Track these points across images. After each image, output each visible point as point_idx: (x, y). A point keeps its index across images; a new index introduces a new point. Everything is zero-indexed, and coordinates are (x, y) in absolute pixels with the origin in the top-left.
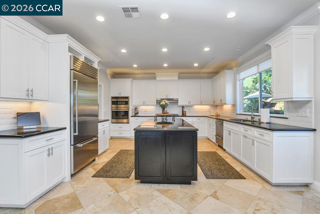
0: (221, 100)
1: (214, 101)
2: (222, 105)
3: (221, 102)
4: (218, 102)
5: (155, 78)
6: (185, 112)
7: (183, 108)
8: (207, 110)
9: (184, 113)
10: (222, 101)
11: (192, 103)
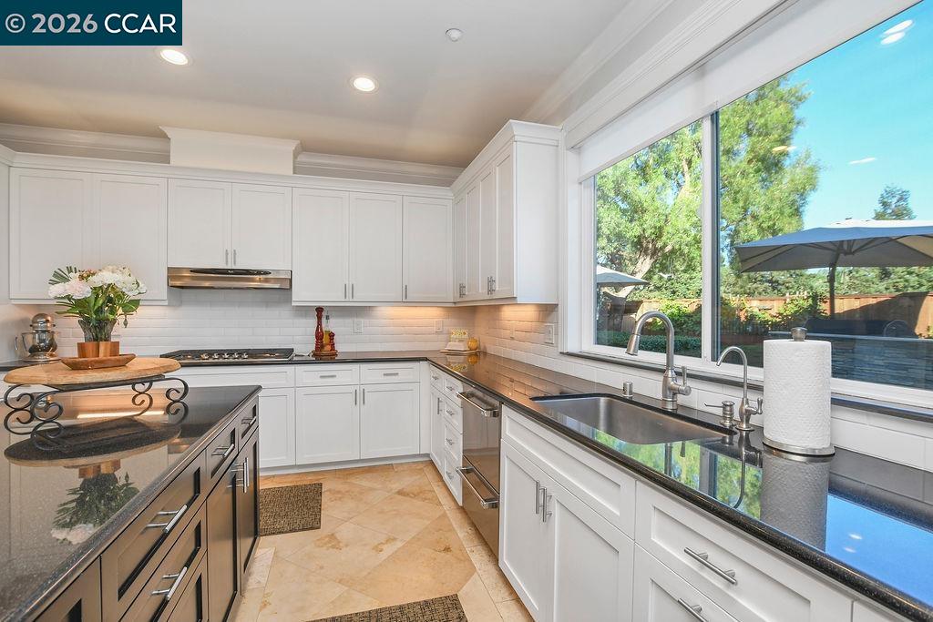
0: (491, 281)
1: (462, 287)
2: (494, 308)
3: (491, 291)
4: (478, 293)
5: (164, 158)
6: (332, 335)
7: (319, 318)
8: (435, 329)
9: (326, 339)
10: (497, 287)
11: (361, 297)
